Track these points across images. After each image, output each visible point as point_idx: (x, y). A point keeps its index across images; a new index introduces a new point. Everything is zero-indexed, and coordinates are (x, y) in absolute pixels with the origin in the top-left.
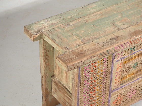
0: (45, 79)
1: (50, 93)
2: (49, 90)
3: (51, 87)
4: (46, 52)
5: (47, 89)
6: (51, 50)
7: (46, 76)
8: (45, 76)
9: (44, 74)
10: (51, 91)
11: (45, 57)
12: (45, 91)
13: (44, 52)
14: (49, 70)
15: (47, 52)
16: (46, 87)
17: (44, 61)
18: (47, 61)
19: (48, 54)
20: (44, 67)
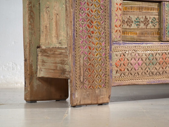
0: (29, 47)
1: (35, 73)
2: (33, 68)
3: (37, 65)
4: (31, 7)
5: (31, 66)
6: (37, 6)
7: (31, 43)
8: (29, 43)
9: (28, 40)
10: (37, 72)
11: (30, 13)
12: (30, 69)
13: (29, 6)
14: (35, 36)
15: (33, 6)
16: (31, 61)
17: (29, 20)
18: (32, 20)
19: (34, 9)
20: (29, 29)
